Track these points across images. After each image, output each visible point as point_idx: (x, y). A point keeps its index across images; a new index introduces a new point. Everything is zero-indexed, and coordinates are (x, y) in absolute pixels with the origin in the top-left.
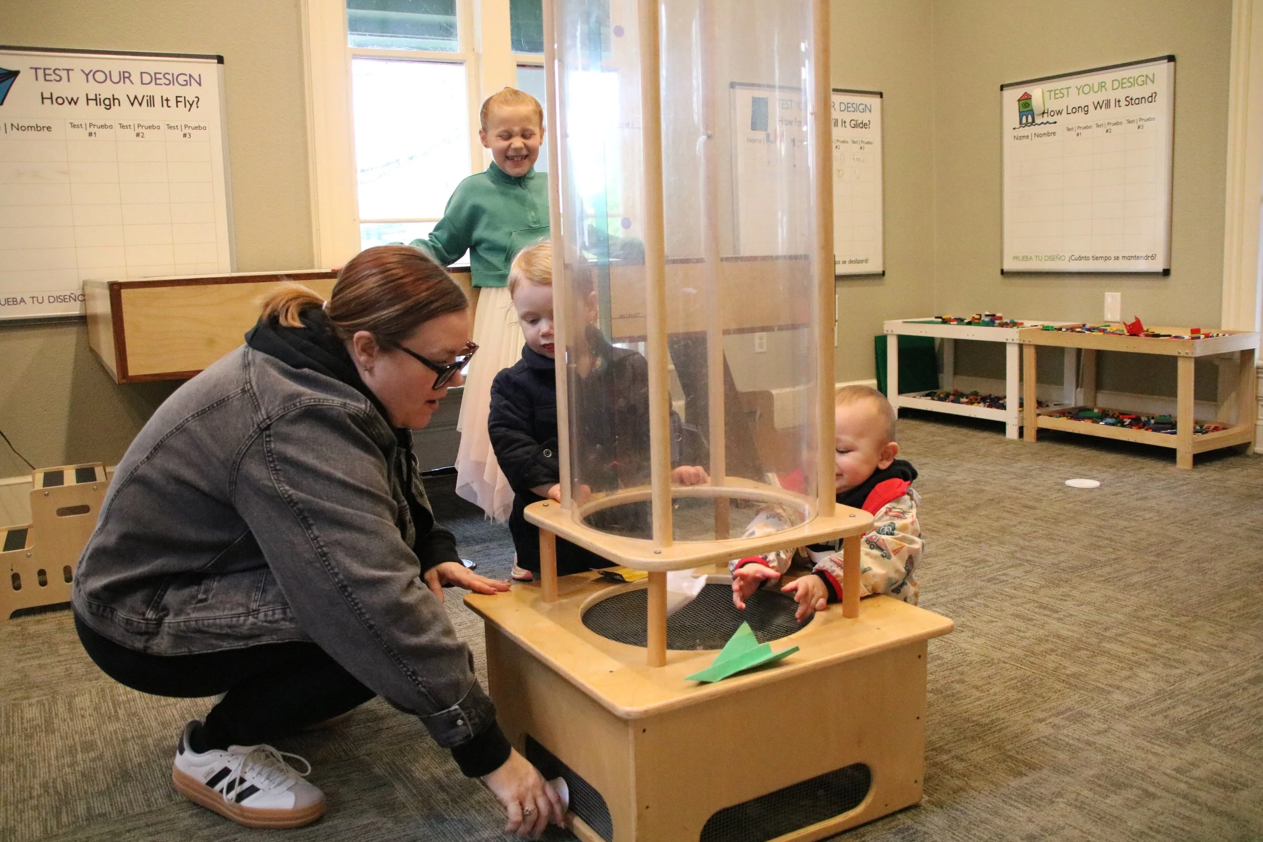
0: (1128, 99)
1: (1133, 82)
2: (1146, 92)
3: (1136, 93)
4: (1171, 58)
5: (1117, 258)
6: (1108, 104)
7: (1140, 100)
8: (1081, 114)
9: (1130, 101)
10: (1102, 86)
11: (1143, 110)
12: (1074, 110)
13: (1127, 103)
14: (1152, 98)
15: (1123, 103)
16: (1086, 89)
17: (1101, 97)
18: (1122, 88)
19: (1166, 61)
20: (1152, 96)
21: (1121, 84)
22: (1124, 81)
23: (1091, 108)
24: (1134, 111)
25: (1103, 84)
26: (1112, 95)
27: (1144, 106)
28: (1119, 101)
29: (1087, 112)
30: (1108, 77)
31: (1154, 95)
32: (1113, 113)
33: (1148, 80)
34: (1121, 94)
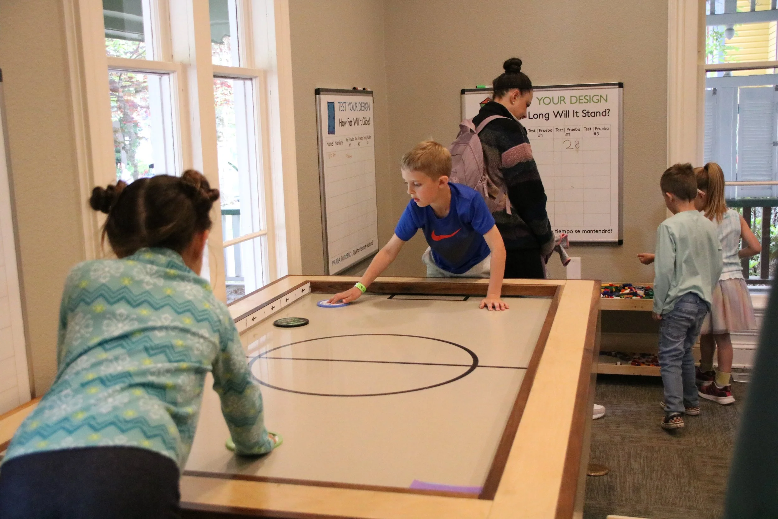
0: (585, 112)
1: (590, 100)
2: (601, 107)
3: (591, 107)
4: (621, 85)
5: (578, 232)
6: (567, 114)
7: (595, 114)
8: (542, 120)
9: (587, 114)
10: (561, 100)
11: (599, 121)
12: (536, 116)
13: (584, 115)
14: (606, 113)
15: (580, 114)
16: (547, 101)
17: (561, 108)
18: (579, 103)
19: (618, 86)
20: (606, 112)
21: (579, 100)
22: (581, 98)
23: (552, 116)
24: (590, 122)
25: (562, 99)
26: (571, 108)
27: (598, 118)
28: (577, 113)
29: (548, 119)
30: (567, 94)
31: (607, 111)
32: (571, 122)
33: (602, 99)
34: (579, 108)
